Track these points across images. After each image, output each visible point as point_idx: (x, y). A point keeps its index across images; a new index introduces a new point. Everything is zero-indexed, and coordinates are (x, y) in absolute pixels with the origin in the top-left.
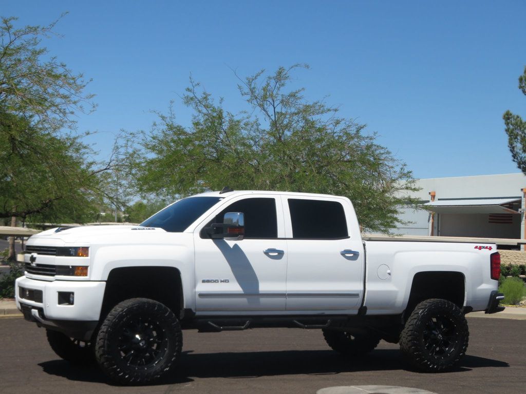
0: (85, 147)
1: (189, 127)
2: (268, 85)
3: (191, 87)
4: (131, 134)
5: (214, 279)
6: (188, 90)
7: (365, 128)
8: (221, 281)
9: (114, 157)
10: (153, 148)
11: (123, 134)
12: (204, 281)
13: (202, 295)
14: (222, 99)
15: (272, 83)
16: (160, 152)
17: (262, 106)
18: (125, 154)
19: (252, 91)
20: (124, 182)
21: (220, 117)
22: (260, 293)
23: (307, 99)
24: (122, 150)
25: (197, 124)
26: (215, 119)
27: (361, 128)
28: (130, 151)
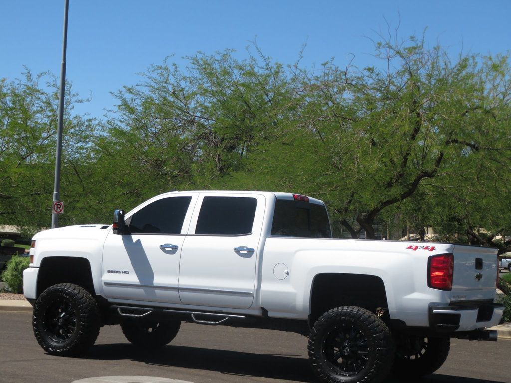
5: (117, 270)
8: (123, 272)
12: (109, 272)
13: (107, 284)
22: (155, 285)
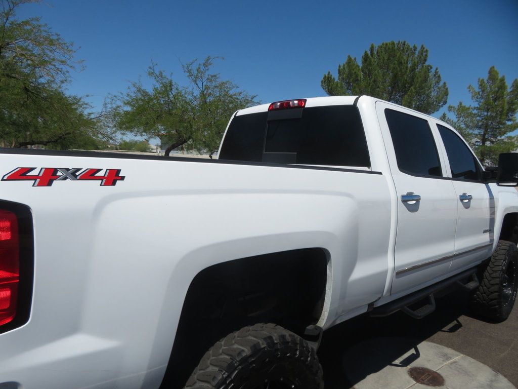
0: (86, 104)
1: (151, 91)
2: (199, 68)
3: (152, 66)
4: (115, 96)
6: (150, 68)
7: (257, 97)
9: (104, 110)
10: (128, 103)
11: (110, 96)
14: (172, 74)
15: (202, 67)
16: (134, 106)
17: (195, 82)
18: (112, 108)
19: (189, 71)
20: (110, 125)
21: (171, 85)
23: (222, 78)
24: (109, 106)
25: (156, 89)
26: (168, 87)
27: (255, 97)
28: (114, 106)
